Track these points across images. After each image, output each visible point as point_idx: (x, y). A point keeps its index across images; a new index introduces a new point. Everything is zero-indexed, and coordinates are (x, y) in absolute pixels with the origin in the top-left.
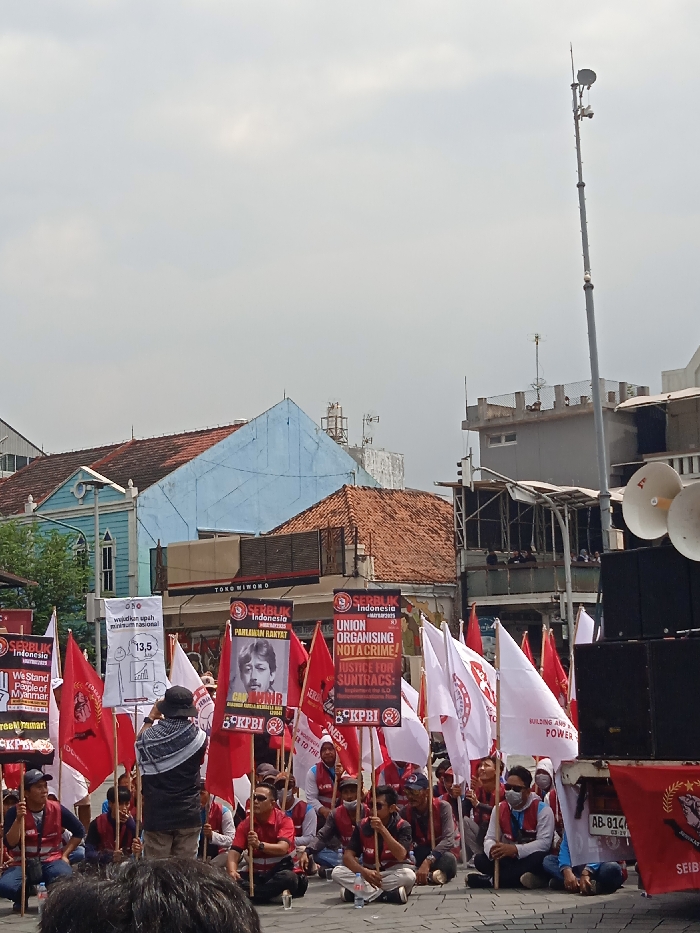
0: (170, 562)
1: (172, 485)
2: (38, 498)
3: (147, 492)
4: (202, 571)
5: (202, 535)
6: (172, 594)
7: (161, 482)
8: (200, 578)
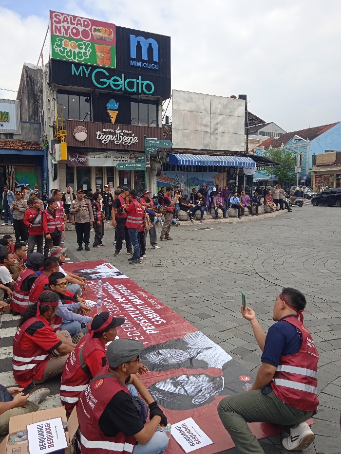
0: (317, 158)
1: (319, 139)
2: (285, 143)
3: (312, 141)
4: (326, 161)
5: (326, 151)
6: (317, 166)
7: (316, 139)
8: (325, 162)
